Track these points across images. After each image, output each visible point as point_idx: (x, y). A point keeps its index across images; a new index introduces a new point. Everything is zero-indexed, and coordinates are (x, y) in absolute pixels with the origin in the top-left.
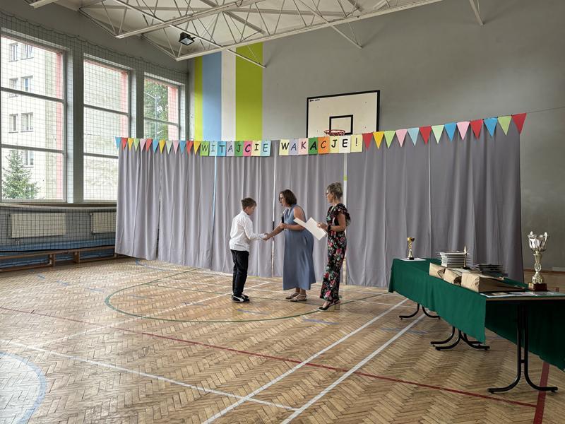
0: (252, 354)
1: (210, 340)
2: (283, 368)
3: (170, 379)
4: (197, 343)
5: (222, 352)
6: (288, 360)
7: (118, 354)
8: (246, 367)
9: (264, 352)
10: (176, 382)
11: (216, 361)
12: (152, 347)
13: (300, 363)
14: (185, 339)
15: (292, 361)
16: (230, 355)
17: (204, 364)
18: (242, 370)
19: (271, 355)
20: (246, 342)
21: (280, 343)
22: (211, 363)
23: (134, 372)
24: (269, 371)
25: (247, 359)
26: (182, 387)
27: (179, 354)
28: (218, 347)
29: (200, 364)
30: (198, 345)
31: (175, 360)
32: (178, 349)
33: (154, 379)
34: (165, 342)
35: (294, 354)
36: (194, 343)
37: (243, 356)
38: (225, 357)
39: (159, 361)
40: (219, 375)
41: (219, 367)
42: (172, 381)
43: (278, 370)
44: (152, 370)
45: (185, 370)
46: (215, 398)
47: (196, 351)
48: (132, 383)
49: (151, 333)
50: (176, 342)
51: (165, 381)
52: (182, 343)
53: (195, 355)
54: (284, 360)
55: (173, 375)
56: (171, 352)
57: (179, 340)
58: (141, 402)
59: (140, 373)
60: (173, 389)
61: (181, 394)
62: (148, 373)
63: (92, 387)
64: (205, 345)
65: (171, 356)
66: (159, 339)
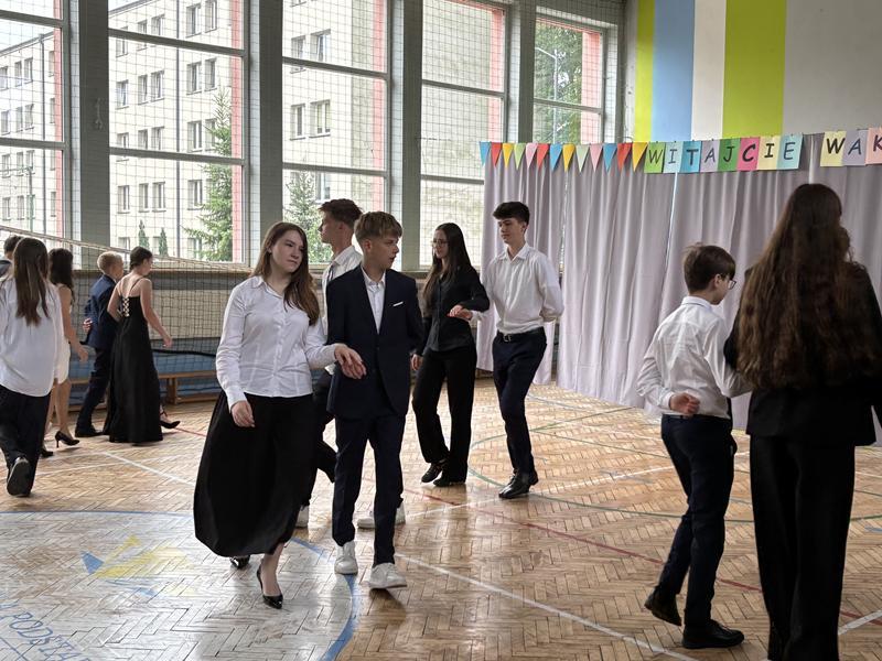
0: (751, 588)
1: (662, 552)
3: (583, 617)
4: (635, 555)
7: (484, 560)
8: (738, 613)
10: (594, 626)
12: (547, 554)
14: (611, 544)
20: (737, 565)
23: (515, 596)
25: (738, 596)
27: (600, 572)
30: (637, 558)
31: (591, 582)
32: (597, 562)
33: (553, 614)
34: (572, 545)
35: (847, 599)
36: (630, 554)
39: (561, 581)
42: (586, 622)
44: (548, 595)
45: (612, 603)
47: (634, 571)
48: (511, 618)
49: (545, 526)
50: (593, 548)
51: (574, 621)
52: (604, 551)
55: (588, 611)
56: (585, 567)
57: (598, 545)
58: (526, 655)
59: (526, 601)
60: (588, 638)
61: (604, 648)
62: (541, 602)
63: (439, 615)
64: (651, 559)
65: (584, 574)
66: (560, 539)
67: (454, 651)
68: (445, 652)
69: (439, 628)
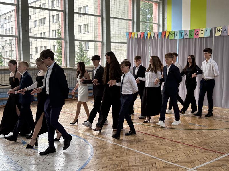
0: (196, 147)
1: (173, 138)
2: (214, 156)
3: (151, 155)
4: (166, 139)
5: (180, 145)
6: (218, 152)
7: (126, 141)
8: (193, 153)
9: (204, 147)
10: (154, 157)
11: (176, 149)
12: (143, 139)
13: (225, 154)
14: (160, 136)
15: (220, 153)
16: (184, 146)
17: (170, 150)
18: (190, 155)
19: (207, 149)
20: (193, 141)
21: (213, 143)
22: (173, 150)
23: (133, 150)
24: (206, 157)
25: (193, 149)
26: (157, 160)
27: (157, 143)
28: (177, 142)
29: (168, 149)
30: (166, 140)
31: (154, 146)
32: (156, 141)
33: (143, 154)
34: (149, 136)
35: (222, 149)
36: (165, 139)
37: (191, 147)
38: (181, 147)
39: (146, 146)
40: (177, 156)
41: (178, 152)
43: (211, 157)
44: (142, 149)
45: (159, 152)
46: (174, 167)
47: (166, 143)
49: (142, 132)
50: (155, 137)
51: (149, 156)
52: (158, 138)
53: (164, 145)
54: (215, 152)
55: (153, 154)
56: (153, 142)
58: (136, 165)
59: (137, 151)
61: (157, 163)
62: (140, 151)
63: (113, 155)
64: (170, 140)
65: (152, 144)
66: (146, 135)
67: (117, 164)
68: (114, 165)
69: (113, 158)
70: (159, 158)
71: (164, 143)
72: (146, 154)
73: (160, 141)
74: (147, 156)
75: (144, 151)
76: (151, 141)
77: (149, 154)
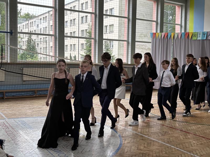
1: (197, 133)
3: (177, 147)
4: (190, 133)
5: (203, 139)
7: (152, 133)
10: (180, 150)
11: (200, 143)
12: (168, 132)
14: (184, 130)
16: (208, 141)
17: (194, 144)
22: (197, 143)
23: (160, 142)
26: (183, 152)
27: (181, 137)
28: (201, 137)
29: (192, 143)
30: (190, 134)
31: (179, 139)
32: (180, 134)
33: (169, 146)
34: (174, 130)
38: (205, 141)
39: (171, 138)
40: (202, 150)
41: (202, 146)
42: (178, 149)
44: (168, 142)
45: (184, 144)
48: (159, 146)
49: (167, 125)
51: (175, 148)
52: (182, 132)
53: (189, 139)
55: (179, 146)
57: (180, 130)
58: (163, 155)
59: (163, 143)
60: (178, 152)
61: (182, 155)
62: (166, 143)
63: (141, 145)
64: (194, 134)
65: (177, 137)
66: (171, 129)
67: (145, 154)
68: (143, 154)
69: (141, 148)
70: (185, 150)
71: (189, 137)
72: (172, 146)
73: (184, 135)
74: (173, 148)
75: (170, 144)
76: (175, 134)
77: (175, 146)
